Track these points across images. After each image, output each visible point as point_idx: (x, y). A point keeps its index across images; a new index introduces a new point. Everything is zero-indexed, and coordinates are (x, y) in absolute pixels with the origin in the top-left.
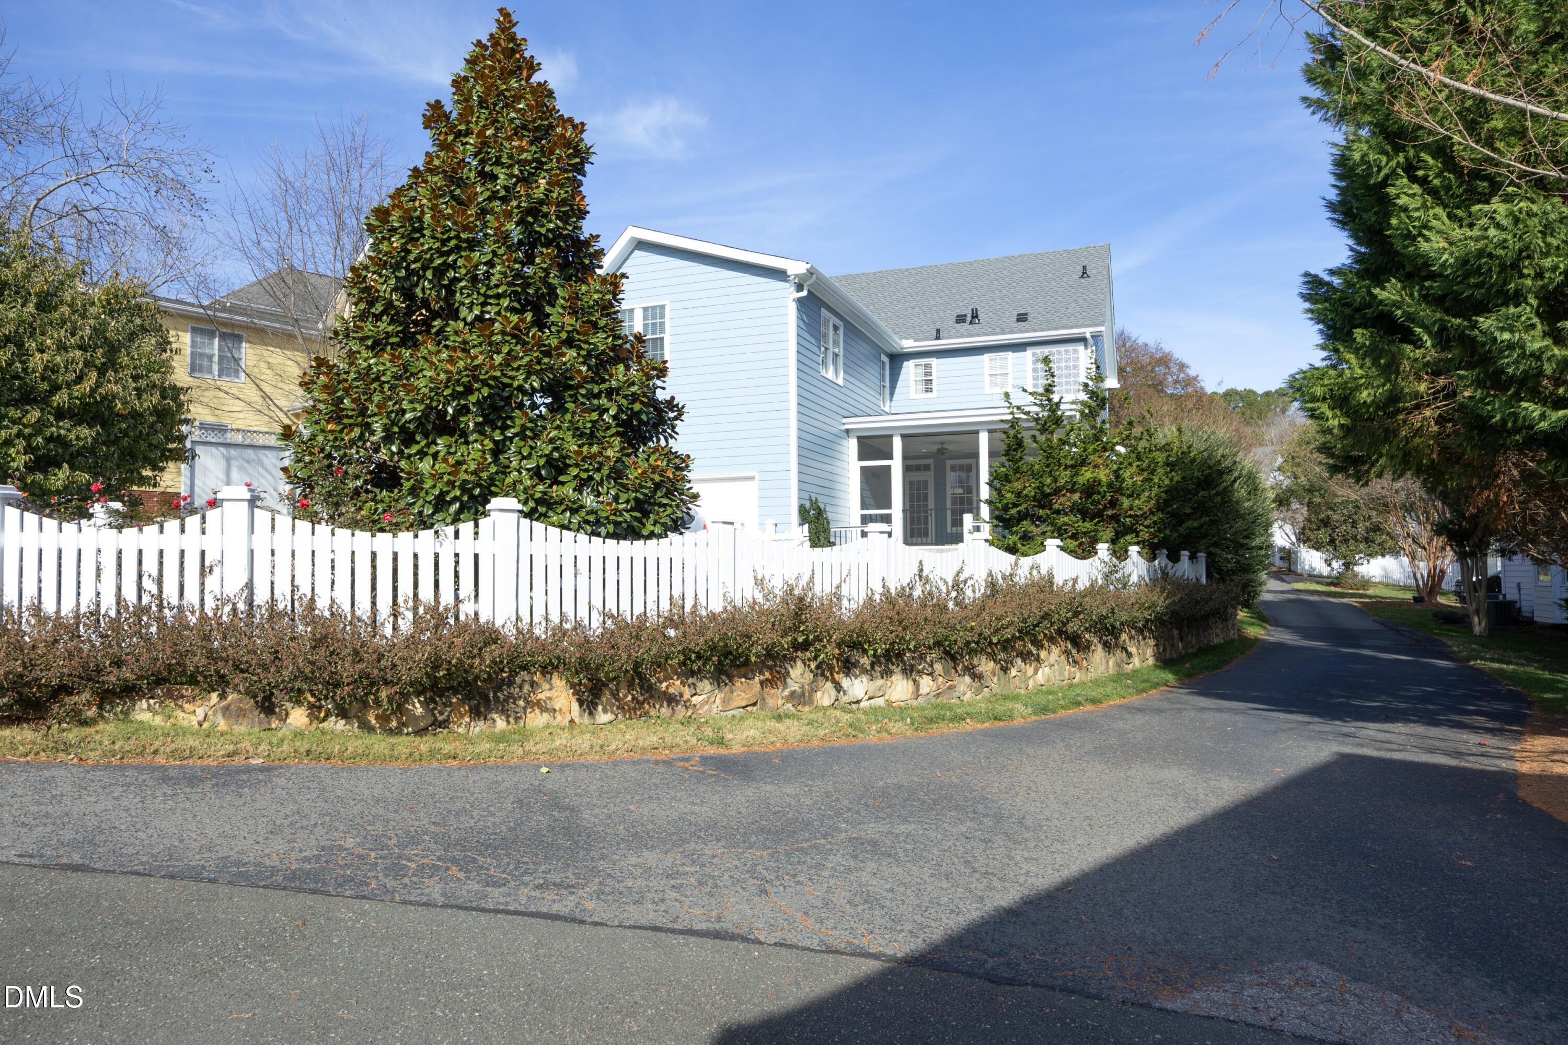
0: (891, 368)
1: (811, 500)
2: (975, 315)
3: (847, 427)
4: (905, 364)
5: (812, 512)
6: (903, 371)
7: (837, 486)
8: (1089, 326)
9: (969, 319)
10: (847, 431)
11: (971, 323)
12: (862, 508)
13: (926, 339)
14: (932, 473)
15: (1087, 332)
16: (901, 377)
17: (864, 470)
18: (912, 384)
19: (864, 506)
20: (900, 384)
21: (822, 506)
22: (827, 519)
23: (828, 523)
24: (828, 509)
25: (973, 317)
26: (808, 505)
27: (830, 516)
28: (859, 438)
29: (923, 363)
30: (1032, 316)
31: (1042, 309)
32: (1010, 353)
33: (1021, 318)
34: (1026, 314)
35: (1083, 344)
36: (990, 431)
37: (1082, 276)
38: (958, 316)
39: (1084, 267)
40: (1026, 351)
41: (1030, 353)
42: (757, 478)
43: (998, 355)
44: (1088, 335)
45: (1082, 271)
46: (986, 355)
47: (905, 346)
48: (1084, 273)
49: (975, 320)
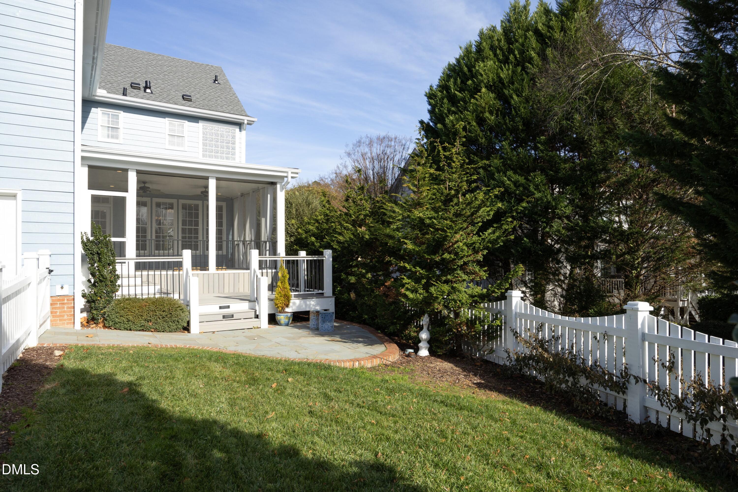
2: (148, 87)
4: (93, 110)
8: (246, 116)
9: (142, 87)
11: (144, 92)
13: (116, 93)
15: (245, 119)
17: (95, 198)
18: (100, 128)
28: (90, 166)
29: (111, 113)
30: (193, 99)
31: (198, 96)
32: (186, 122)
33: (186, 98)
34: (190, 96)
35: (238, 127)
36: (218, 179)
37: (215, 82)
38: (132, 83)
39: (216, 76)
40: (198, 123)
41: (201, 125)
42: (20, 197)
43: (177, 122)
44: (246, 122)
45: (214, 79)
46: (167, 119)
47: (98, 94)
48: (216, 80)
49: (148, 91)
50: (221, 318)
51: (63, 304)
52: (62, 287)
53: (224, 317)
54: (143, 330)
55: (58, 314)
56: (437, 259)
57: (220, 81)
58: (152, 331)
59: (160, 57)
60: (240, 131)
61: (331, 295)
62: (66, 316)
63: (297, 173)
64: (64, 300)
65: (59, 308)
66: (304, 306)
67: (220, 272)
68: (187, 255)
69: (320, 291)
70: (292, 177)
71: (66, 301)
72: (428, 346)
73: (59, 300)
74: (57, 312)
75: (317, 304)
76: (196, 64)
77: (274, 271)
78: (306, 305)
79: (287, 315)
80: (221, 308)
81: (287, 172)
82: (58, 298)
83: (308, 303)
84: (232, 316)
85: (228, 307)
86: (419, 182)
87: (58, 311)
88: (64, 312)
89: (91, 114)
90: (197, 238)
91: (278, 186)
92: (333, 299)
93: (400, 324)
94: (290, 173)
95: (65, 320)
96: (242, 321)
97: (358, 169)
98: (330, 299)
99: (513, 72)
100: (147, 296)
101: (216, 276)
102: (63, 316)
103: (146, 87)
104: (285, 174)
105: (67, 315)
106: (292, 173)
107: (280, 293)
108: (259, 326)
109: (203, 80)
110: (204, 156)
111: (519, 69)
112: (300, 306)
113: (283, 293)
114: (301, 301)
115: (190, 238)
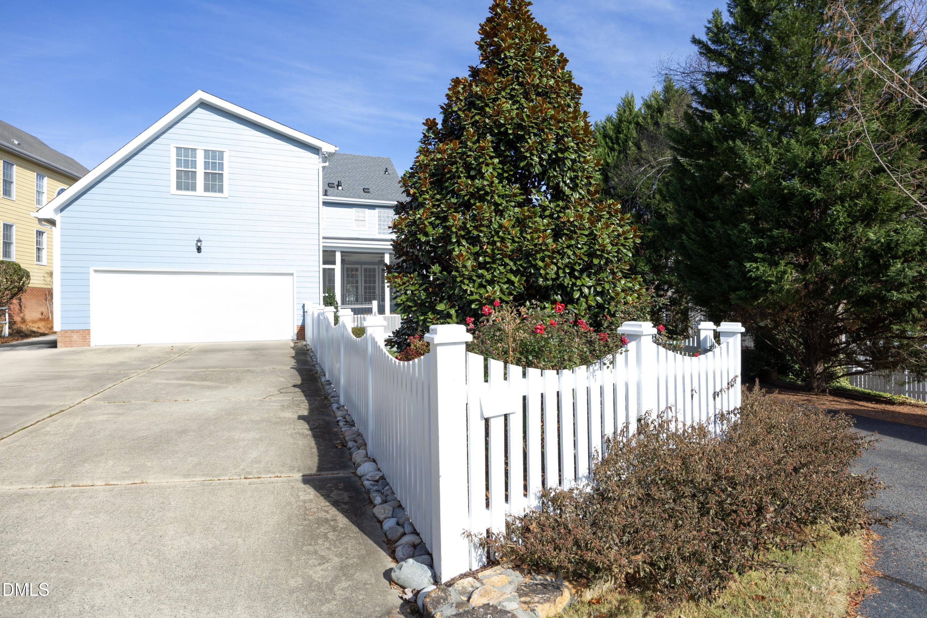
2: (340, 185)
9: (336, 186)
11: (337, 189)
30: (371, 190)
31: (374, 187)
32: (367, 209)
33: (366, 191)
34: (369, 189)
36: (390, 254)
37: (385, 173)
38: (329, 184)
39: (386, 169)
40: (375, 210)
41: (377, 211)
42: (295, 275)
43: (360, 211)
46: (354, 209)
48: (386, 171)
49: (340, 188)
57: (389, 172)
59: (345, 156)
67: (392, 315)
68: (375, 304)
76: (371, 158)
90: (374, 293)
99: (618, 157)
101: (390, 319)
103: (338, 186)
109: (377, 172)
110: (379, 233)
111: (622, 156)
115: (370, 293)
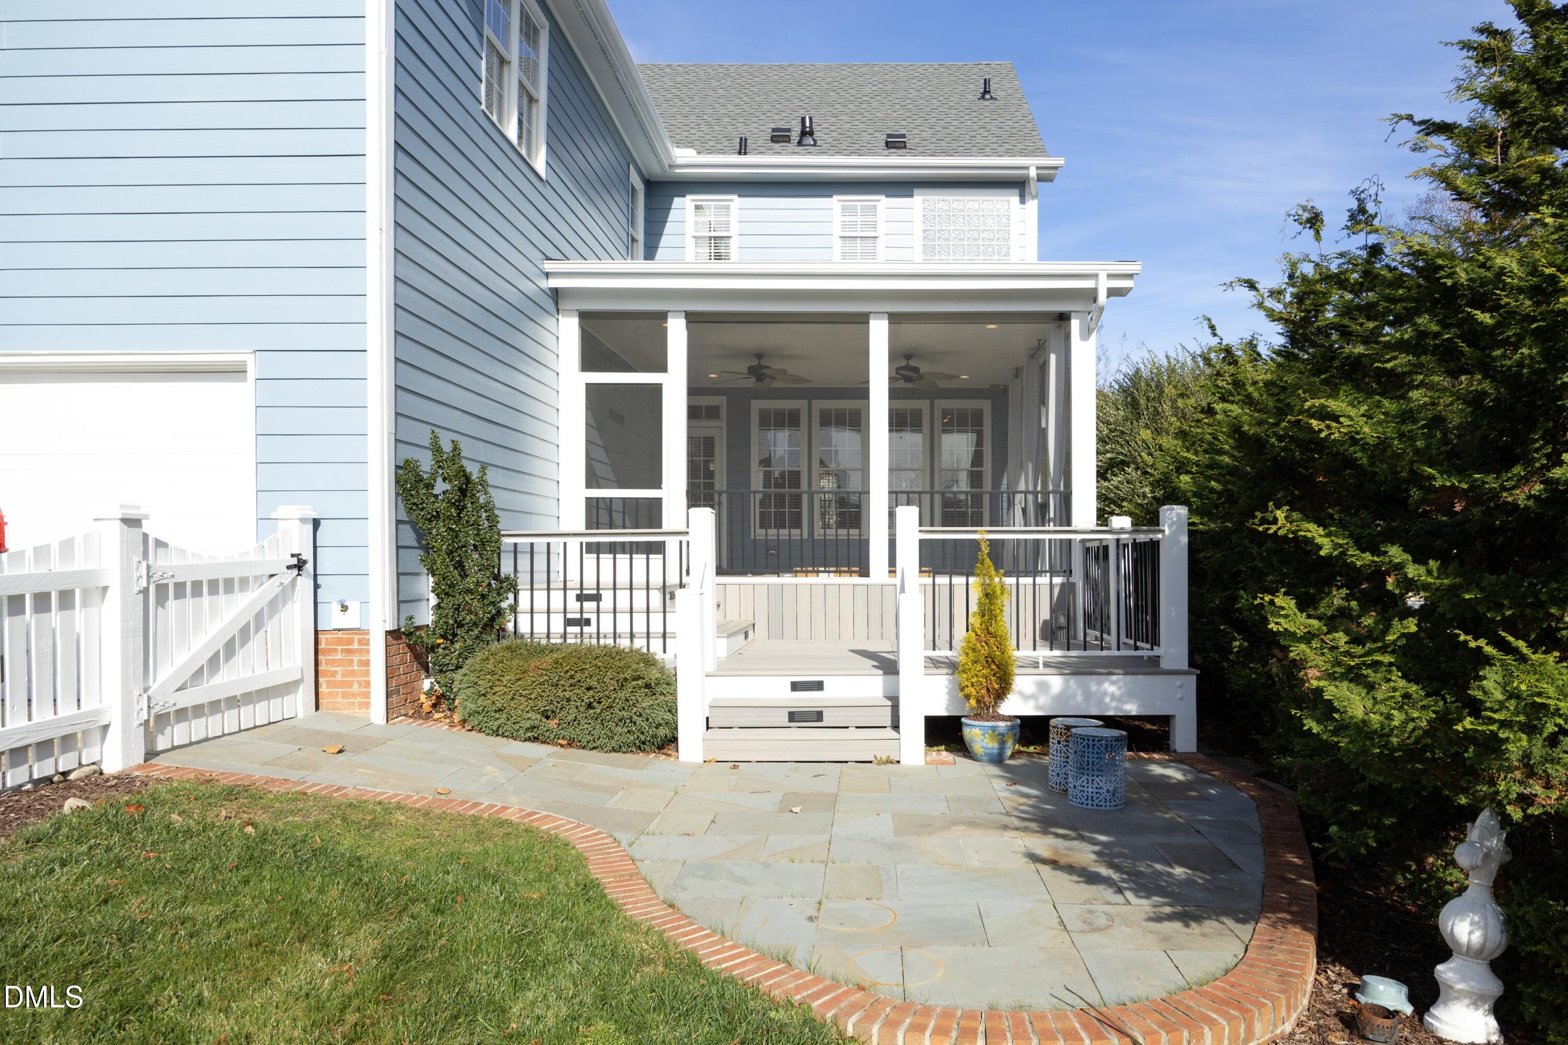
0: (648, 208)
1: (436, 449)
2: (806, 133)
3: (554, 283)
4: (677, 201)
5: (440, 487)
6: (673, 215)
7: (528, 425)
8: (1032, 154)
9: (795, 135)
10: (556, 294)
11: (800, 143)
12: (589, 485)
13: (722, 152)
14: (723, 423)
15: (1031, 165)
16: (669, 228)
17: (592, 390)
18: (690, 243)
19: (592, 480)
20: (665, 241)
21: (473, 470)
22: (489, 508)
23: (493, 520)
24: (492, 477)
25: (804, 134)
26: (426, 463)
27: (499, 498)
28: (584, 316)
29: (712, 203)
30: (912, 141)
32: (882, 198)
33: (895, 143)
34: (903, 136)
35: (1017, 191)
36: (894, 319)
37: (983, 97)
38: (774, 130)
40: (912, 196)
41: (919, 201)
43: (859, 200)
44: (1033, 173)
45: (982, 90)
46: (836, 198)
47: (679, 161)
48: (986, 92)
49: (807, 140)
50: (785, 721)
51: (349, 651)
52: (344, 608)
53: (793, 717)
54: (535, 739)
55: (339, 678)
56: (1520, 497)
57: (997, 93)
58: (562, 746)
60: (1023, 201)
61: (1185, 666)
62: (356, 685)
63: (1130, 276)
64: (350, 642)
65: (340, 663)
66: (1080, 698)
69: (1145, 652)
70: (1112, 292)
71: (355, 646)
72: (1495, 987)
73: (340, 641)
74: (336, 672)
75: (1130, 695)
77: (1058, 580)
78: (1088, 695)
79: (994, 729)
80: (795, 686)
81: (1095, 276)
82: (340, 635)
83: (1094, 688)
84: (819, 716)
85: (819, 686)
86: (1505, 153)
87: (339, 669)
88: (352, 673)
89: (672, 212)
91: (1075, 324)
92: (1190, 683)
93: (1378, 827)
94: (1103, 276)
95: (354, 695)
96: (852, 733)
97: (1306, 215)
98: (1178, 680)
100: (559, 641)
102: (349, 685)
103: (802, 135)
104: (1088, 284)
105: (359, 682)
106: (1110, 276)
107: (974, 650)
108: (894, 757)
109: (954, 98)
112: (1063, 696)
113: (984, 651)
114: (1067, 681)
